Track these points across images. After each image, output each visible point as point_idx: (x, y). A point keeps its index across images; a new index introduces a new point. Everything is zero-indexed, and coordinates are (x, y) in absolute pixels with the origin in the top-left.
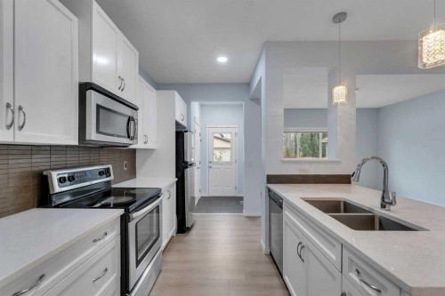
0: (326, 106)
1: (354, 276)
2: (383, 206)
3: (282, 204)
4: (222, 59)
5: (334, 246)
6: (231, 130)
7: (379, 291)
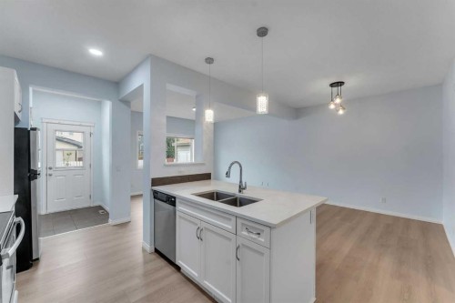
0: (194, 118)
1: (245, 233)
2: (240, 191)
3: (175, 202)
4: (96, 52)
5: (230, 219)
6: (82, 129)
7: (259, 234)
